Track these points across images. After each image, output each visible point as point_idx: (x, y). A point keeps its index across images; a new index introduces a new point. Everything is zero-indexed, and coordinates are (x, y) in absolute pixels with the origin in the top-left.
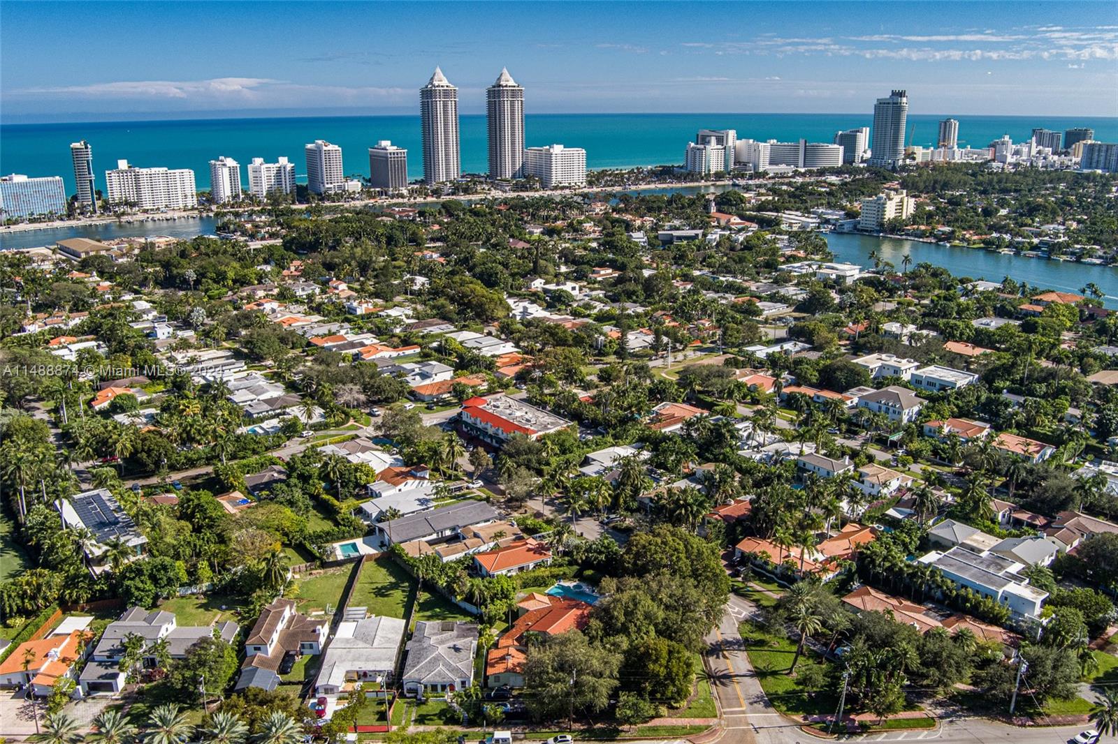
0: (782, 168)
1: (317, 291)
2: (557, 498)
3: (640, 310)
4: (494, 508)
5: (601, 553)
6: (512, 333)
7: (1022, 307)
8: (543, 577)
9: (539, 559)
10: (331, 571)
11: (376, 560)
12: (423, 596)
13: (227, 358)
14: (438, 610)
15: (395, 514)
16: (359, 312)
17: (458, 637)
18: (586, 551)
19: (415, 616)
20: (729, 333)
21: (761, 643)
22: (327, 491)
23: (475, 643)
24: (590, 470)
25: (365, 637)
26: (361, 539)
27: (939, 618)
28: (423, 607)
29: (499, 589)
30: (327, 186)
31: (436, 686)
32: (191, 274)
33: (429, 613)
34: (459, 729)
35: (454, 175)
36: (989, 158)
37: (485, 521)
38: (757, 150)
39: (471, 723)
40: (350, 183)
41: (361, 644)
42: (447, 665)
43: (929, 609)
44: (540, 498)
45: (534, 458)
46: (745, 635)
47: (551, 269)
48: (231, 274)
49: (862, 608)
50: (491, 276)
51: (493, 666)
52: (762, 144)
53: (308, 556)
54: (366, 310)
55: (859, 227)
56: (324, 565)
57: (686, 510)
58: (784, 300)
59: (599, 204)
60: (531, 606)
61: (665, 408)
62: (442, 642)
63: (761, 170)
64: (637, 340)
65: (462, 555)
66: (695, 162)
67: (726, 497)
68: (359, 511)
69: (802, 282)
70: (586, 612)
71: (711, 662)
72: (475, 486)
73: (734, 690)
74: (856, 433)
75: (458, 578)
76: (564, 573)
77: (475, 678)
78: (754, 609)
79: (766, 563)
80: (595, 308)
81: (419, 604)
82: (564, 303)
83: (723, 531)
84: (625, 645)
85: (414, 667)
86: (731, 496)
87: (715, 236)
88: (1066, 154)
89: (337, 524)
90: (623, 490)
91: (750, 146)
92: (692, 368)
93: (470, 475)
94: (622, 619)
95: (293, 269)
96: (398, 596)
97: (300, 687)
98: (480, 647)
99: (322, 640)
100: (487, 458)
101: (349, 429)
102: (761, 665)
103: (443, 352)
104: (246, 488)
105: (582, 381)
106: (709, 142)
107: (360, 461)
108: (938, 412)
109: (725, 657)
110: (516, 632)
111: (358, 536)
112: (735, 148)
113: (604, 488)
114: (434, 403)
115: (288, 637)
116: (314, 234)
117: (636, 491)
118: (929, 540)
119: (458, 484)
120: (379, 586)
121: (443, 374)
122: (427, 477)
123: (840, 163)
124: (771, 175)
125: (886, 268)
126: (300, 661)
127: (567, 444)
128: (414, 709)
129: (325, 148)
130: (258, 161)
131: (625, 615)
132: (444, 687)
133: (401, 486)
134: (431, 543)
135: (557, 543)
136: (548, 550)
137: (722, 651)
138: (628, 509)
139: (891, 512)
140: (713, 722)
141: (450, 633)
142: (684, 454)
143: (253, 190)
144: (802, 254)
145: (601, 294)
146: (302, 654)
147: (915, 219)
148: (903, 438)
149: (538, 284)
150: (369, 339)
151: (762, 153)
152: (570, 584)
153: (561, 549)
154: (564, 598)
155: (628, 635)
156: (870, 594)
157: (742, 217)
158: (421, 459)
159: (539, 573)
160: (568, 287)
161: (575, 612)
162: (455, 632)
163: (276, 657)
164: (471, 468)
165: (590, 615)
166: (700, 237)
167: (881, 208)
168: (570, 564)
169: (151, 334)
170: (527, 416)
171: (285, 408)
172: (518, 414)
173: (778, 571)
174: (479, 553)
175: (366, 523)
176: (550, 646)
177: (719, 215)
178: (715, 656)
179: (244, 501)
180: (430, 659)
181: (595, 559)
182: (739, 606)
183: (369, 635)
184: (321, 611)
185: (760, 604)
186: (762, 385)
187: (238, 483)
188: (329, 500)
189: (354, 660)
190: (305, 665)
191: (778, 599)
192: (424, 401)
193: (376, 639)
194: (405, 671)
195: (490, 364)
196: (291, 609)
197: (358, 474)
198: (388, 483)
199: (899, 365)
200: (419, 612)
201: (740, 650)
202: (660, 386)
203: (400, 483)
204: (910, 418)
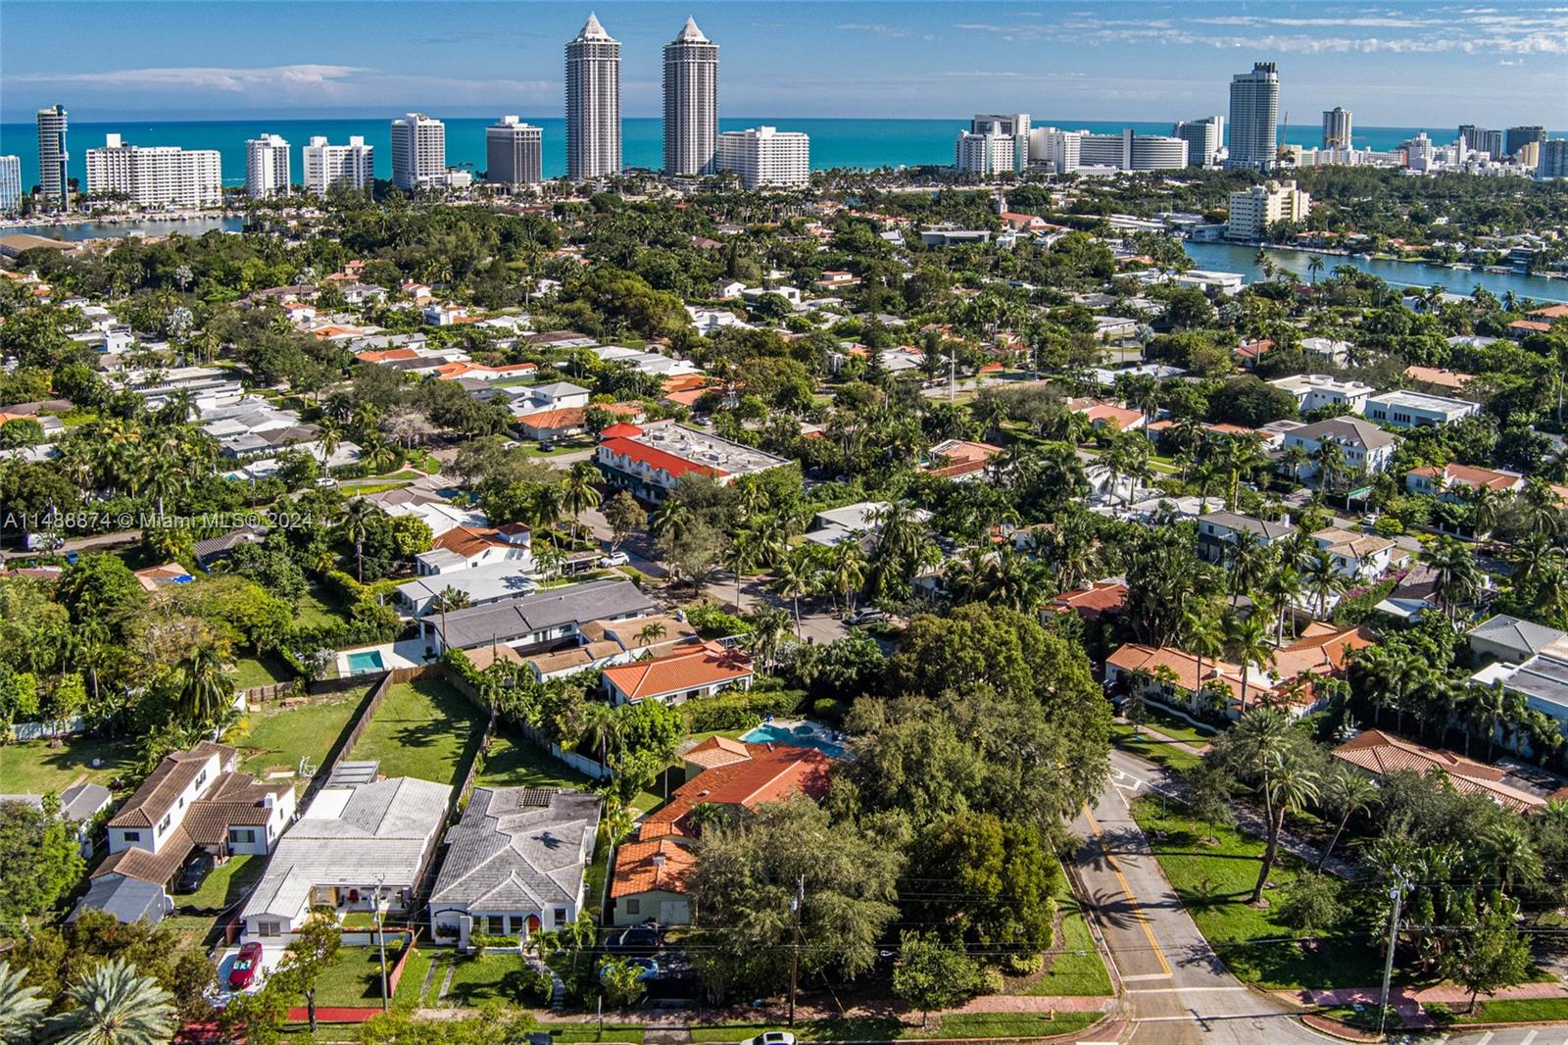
0: (1099, 169)
1: (382, 297)
2: (763, 583)
3: (899, 323)
4: (646, 597)
5: (848, 664)
6: (690, 347)
7: (1515, 324)
8: (735, 711)
9: (728, 677)
10: (322, 699)
11: (412, 681)
12: (496, 745)
13: (215, 377)
14: (523, 771)
15: (459, 601)
16: (443, 321)
17: (557, 818)
18: (821, 661)
19: (473, 781)
20: (1049, 347)
21: (1182, 840)
22: (340, 566)
23: (591, 833)
24: (823, 538)
25: (363, 818)
26: (391, 646)
27: (1536, 789)
28: (493, 765)
29: (647, 725)
30: (420, 178)
31: (500, 919)
32: (185, 273)
33: (504, 777)
34: (542, 1019)
35: (612, 166)
36: (1399, 163)
37: (629, 615)
38: (1061, 143)
39: (571, 1004)
40: (454, 174)
41: (353, 831)
42: (529, 876)
43: (1511, 774)
44: (731, 583)
45: (721, 511)
46: (1147, 824)
47: (756, 271)
48: (248, 273)
49: (1376, 768)
50: (661, 277)
51: (625, 877)
52: (1068, 134)
53: (281, 670)
54: (455, 318)
55: (1226, 234)
56: (311, 688)
57: (1009, 591)
58: (1129, 313)
59: (830, 203)
60: (710, 760)
61: (952, 448)
62: (522, 827)
63: (1068, 171)
64: (896, 360)
65: (582, 668)
66: (970, 156)
67: (1077, 578)
68: (397, 599)
69: (1152, 293)
70: (822, 768)
71: (1084, 878)
72: (614, 562)
73: (1141, 934)
74: (1287, 490)
75: (566, 702)
76: (777, 704)
77: (587, 905)
78: (1157, 775)
79: (1169, 690)
80: (827, 321)
81: (485, 758)
82: (776, 314)
83: (1080, 632)
84: (906, 834)
85: (455, 877)
86: (1086, 575)
87: (1009, 238)
88: (1512, 161)
89: (348, 617)
90: (887, 563)
91: (1050, 137)
92: (994, 391)
93: (605, 546)
95: (349, 271)
96: (448, 744)
97: (212, 921)
98: (601, 842)
99: (276, 823)
100: (638, 515)
101: (399, 477)
102: (1189, 883)
103: (575, 370)
104: (194, 559)
105: (806, 407)
106: (990, 130)
107: (406, 513)
108: (1426, 456)
109: (1112, 867)
110: (678, 809)
111: (387, 641)
112: (1028, 139)
113: (851, 553)
114: (553, 443)
115: (206, 816)
116: (389, 229)
117: (910, 566)
118: (1472, 652)
119: (583, 557)
120: (411, 726)
121: (572, 398)
123: (1184, 165)
124: (1084, 178)
125: (1283, 278)
126: (224, 868)
127: (783, 492)
128: (448, 972)
129: (420, 123)
130: (319, 141)
131: (907, 769)
132: (516, 923)
133: (478, 557)
134: (523, 652)
135: (763, 649)
136: (746, 661)
137: (1105, 854)
138: (895, 597)
139: (1385, 606)
140: (1106, 1004)
141: (541, 810)
143: (308, 181)
144: (1147, 260)
145: (835, 302)
146: (231, 853)
147: (1311, 222)
148: (1372, 495)
149: (734, 290)
150: (453, 355)
151: (1068, 147)
152: (792, 725)
153: (770, 663)
154: (776, 744)
155: (912, 812)
156: (1387, 743)
157: (1048, 220)
158: (520, 514)
159: (732, 700)
160: (784, 291)
161: (799, 769)
162: (551, 809)
163: (169, 857)
164: (608, 535)
165: (833, 771)
166: (987, 240)
167: (1260, 206)
168: (788, 687)
169: (102, 347)
170: (711, 452)
171: (292, 443)
172: (697, 448)
173: (1194, 705)
174: (612, 666)
175: (404, 619)
176: (747, 829)
177: (1012, 216)
178: (1092, 865)
179: (183, 578)
180: (493, 862)
181: (837, 678)
182: (1126, 769)
183: (372, 814)
184: (290, 770)
185: (1169, 768)
186: (1113, 418)
187: (181, 549)
188: (341, 579)
189: (333, 863)
190: (232, 876)
191: (1202, 758)
192: (534, 440)
193: (385, 822)
194: (437, 886)
195: (651, 387)
196: (224, 762)
197: (399, 536)
198: (455, 551)
199: (1341, 390)
200: (484, 773)
201: (1142, 854)
202: (941, 414)
203: (477, 551)
204: (1380, 464)
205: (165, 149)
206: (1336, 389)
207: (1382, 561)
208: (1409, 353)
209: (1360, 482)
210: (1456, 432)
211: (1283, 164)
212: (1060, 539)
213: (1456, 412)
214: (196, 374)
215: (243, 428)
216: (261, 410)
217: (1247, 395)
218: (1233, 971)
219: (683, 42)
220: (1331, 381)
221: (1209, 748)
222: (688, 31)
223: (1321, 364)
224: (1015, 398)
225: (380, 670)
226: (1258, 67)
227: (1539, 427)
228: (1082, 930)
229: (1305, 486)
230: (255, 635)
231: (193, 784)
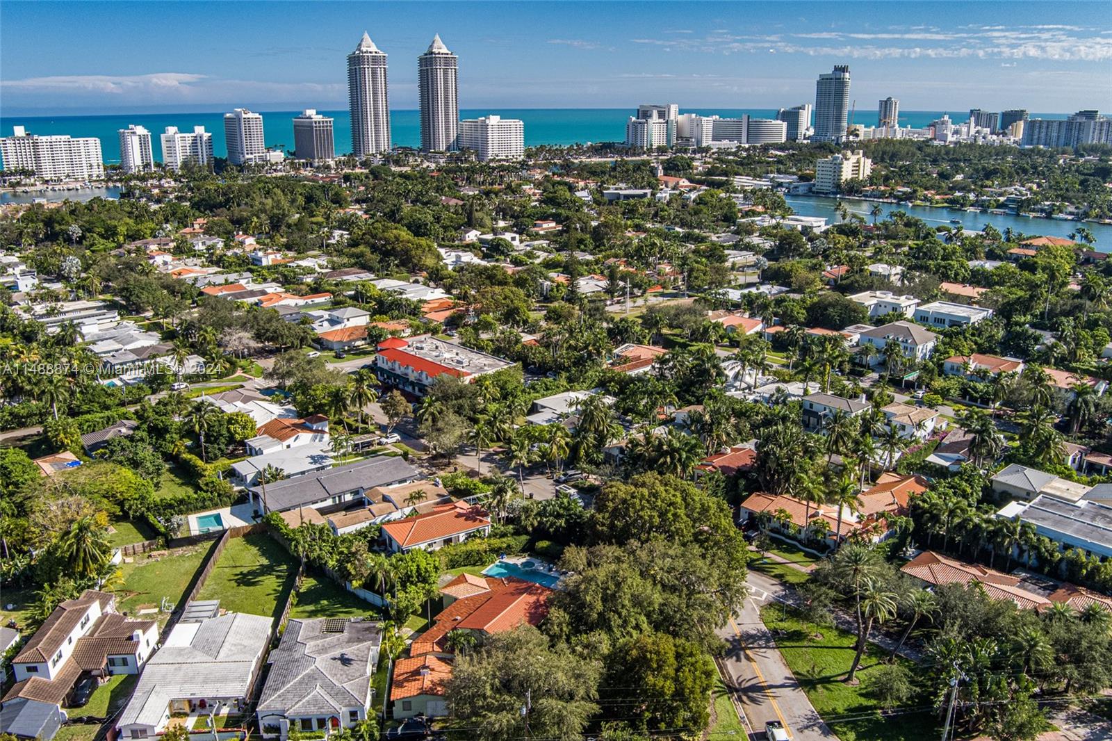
0: (725, 144)
1: (221, 245)
2: (497, 453)
3: (590, 258)
4: (413, 467)
5: (559, 516)
6: (442, 279)
7: (1012, 251)
8: (478, 552)
9: (473, 527)
10: (179, 551)
11: (244, 536)
12: (306, 583)
13: (99, 308)
14: (325, 602)
15: (276, 475)
16: (265, 263)
17: (350, 641)
18: (539, 514)
19: (290, 612)
20: (695, 274)
21: (797, 636)
22: (190, 450)
23: (375, 651)
24: (539, 419)
25: (207, 645)
26: (228, 509)
27: (1041, 591)
28: (303, 599)
29: (414, 569)
30: (247, 157)
31: (309, 720)
32: (75, 230)
33: (311, 608)
35: (384, 146)
36: (930, 136)
37: (400, 482)
38: (699, 125)
40: (272, 153)
41: (200, 657)
42: (329, 687)
43: (1024, 580)
44: (474, 454)
45: (465, 403)
46: (772, 625)
47: (487, 221)
48: (122, 229)
49: (931, 580)
50: (420, 227)
51: (400, 685)
52: (704, 119)
53: (149, 531)
54: (273, 260)
55: (814, 189)
56: (170, 543)
57: (672, 458)
58: (749, 247)
59: (539, 171)
60: (460, 592)
61: (629, 350)
62: (324, 650)
63: (704, 145)
64: (588, 286)
65: (367, 524)
66: (636, 135)
67: (719, 445)
68: (231, 474)
69: (764, 233)
70: (542, 598)
71: (730, 668)
72: (389, 441)
73: (772, 708)
74: (861, 374)
75: (354, 554)
76: (509, 546)
77: (373, 705)
78: (778, 588)
79: (786, 526)
80: (538, 257)
81: (298, 594)
82: (502, 253)
83: (722, 485)
84: (605, 648)
85: (276, 690)
86: (726, 443)
87: (665, 194)
88: (1005, 134)
89: (197, 488)
90: (585, 438)
91: (692, 121)
92: (657, 307)
93: (383, 428)
94: (599, 606)
95: (196, 226)
96: (271, 583)
97: (97, 727)
98: (382, 656)
99: (143, 651)
100: (405, 407)
101: (234, 380)
102: (804, 669)
103: (360, 298)
104: (83, 447)
105: (525, 322)
106: (651, 116)
107: (237, 410)
108: (957, 349)
109: (748, 658)
110: (437, 632)
111: (225, 505)
112: (677, 122)
113: (559, 434)
114: (345, 351)
115: (89, 648)
116: (224, 194)
117: (601, 439)
118: (994, 491)
119: (367, 438)
120: (245, 570)
121: (357, 319)
122: (327, 429)
123: (784, 140)
124: (715, 150)
125: (853, 220)
126: (107, 685)
127: (510, 387)
129: (244, 116)
130: (172, 130)
131: (604, 600)
132: (322, 723)
133: (290, 441)
134: (323, 512)
135: (498, 505)
136: (485, 515)
137: (744, 649)
138: (591, 462)
139: (932, 458)
141: (338, 635)
142: (659, 393)
143: (166, 159)
144: (760, 209)
145: (544, 243)
146: (111, 674)
147: (872, 180)
148: (919, 377)
149: (472, 236)
150: (272, 288)
151: (705, 127)
152: (519, 561)
153: (503, 514)
154: (510, 580)
155: (609, 630)
156: (939, 561)
157: (691, 181)
158: (320, 408)
159: (476, 545)
160: (508, 236)
161: (525, 600)
162: (346, 634)
163: (62, 681)
164: (384, 420)
165: (549, 603)
166: (649, 196)
167: (838, 169)
168: (517, 533)
169: (14, 287)
170: (458, 358)
171: (154, 357)
172: (447, 355)
173: (803, 536)
174: (389, 521)
175: (237, 489)
176: (488, 652)
177: (666, 178)
178: (734, 658)
179: (74, 463)
180: (303, 678)
181: (551, 526)
182: (756, 584)
183: (214, 642)
184: (155, 607)
185: (786, 582)
186: (741, 325)
187: (72, 441)
188: (190, 460)
189: (185, 682)
190: (112, 692)
191: (810, 574)
192: (331, 350)
193: (224, 648)
194: (263, 697)
195: (414, 309)
196: (103, 605)
197: (232, 427)
198: (273, 437)
199: (897, 302)
200: (297, 605)
201: (769, 648)
202: (621, 326)
203: (290, 437)
204: (925, 355)
205: (58, 137)
206: (894, 301)
207: (930, 425)
208: (942, 273)
209: (912, 368)
210: (977, 331)
211: (851, 138)
212: (707, 417)
213: (976, 316)
214: (84, 306)
215: (120, 346)
216: (132, 332)
217: (834, 306)
218: (836, 733)
219: (432, 53)
220: (890, 295)
221: (814, 567)
222: (435, 45)
223: (882, 283)
224: (673, 312)
225: (220, 528)
226: (836, 69)
227: (1033, 326)
228: (729, 707)
229: (873, 371)
230: (127, 506)
231: (79, 625)
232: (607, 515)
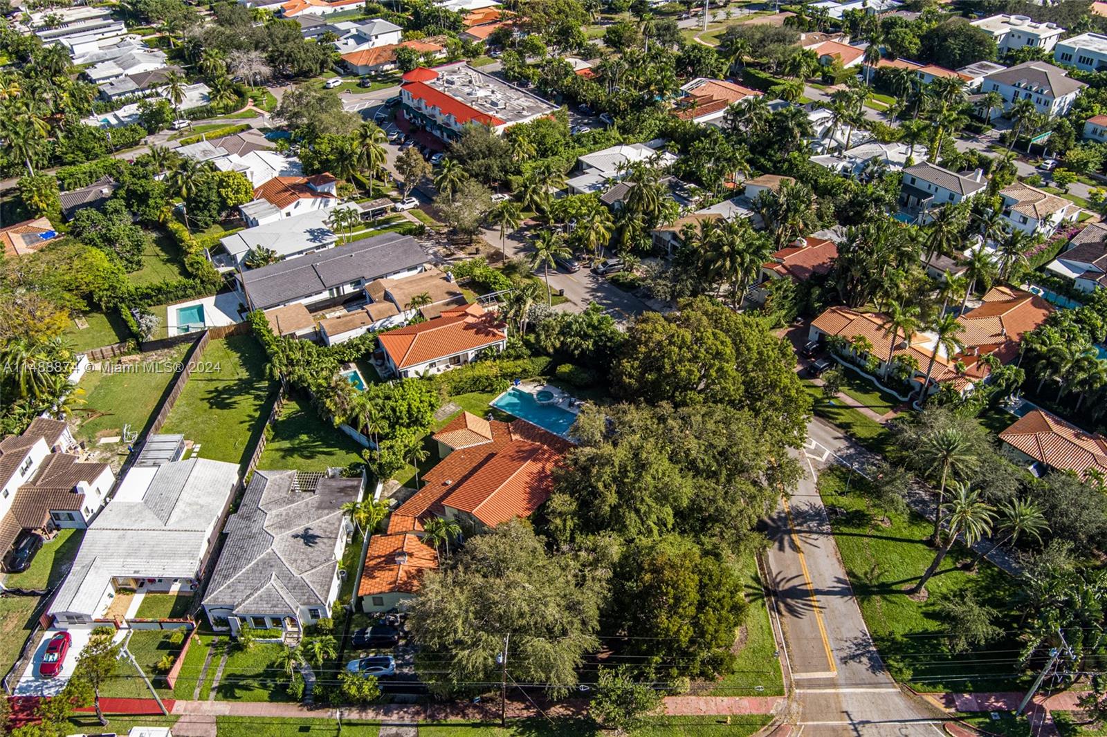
2: (528, 228)
4: (428, 244)
5: (585, 337)
8: (487, 378)
9: (484, 343)
10: (153, 356)
11: (226, 338)
14: (304, 437)
15: (266, 258)
17: (319, 508)
18: (562, 333)
19: (262, 452)
21: (857, 519)
22: (177, 217)
24: (581, 183)
25: (160, 502)
26: (212, 299)
31: (263, 618)
33: (288, 444)
34: (296, 713)
37: (410, 269)
39: (321, 702)
41: (149, 520)
42: (286, 577)
44: (501, 228)
45: (495, 164)
46: (831, 500)
49: (1037, 455)
53: (121, 330)
56: (142, 347)
57: (733, 262)
60: (457, 441)
61: (701, 87)
62: (287, 523)
65: (361, 331)
67: (794, 234)
68: (219, 251)
70: (548, 470)
71: (771, 560)
72: (406, 207)
73: (814, 626)
74: (978, 131)
76: (524, 370)
78: (842, 444)
79: (864, 356)
81: (275, 425)
83: (791, 294)
84: (615, 554)
85: (226, 577)
86: (802, 232)
90: (631, 219)
92: (739, 29)
93: (400, 189)
97: (34, 602)
99: (90, 506)
100: (423, 167)
101: (244, 117)
102: (861, 568)
104: (61, 213)
105: (580, 45)
107: (231, 168)
109: (795, 548)
110: (423, 499)
111: (210, 294)
113: (597, 218)
114: (370, 77)
115: (30, 500)
117: (651, 219)
119: (379, 204)
120: (221, 386)
121: (387, 36)
122: (334, 192)
127: (549, 141)
128: (222, 660)
132: (277, 621)
133: (290, 208)
134: (315, 308)
136: (500, 326)
137: (790, 532)
138: (636, 251)
139: (1056, 266)
140: (776, 705)
141: (308, 498)
142: (728, 160)
148: (1051, 141)
152: (534, 389)
156: (1048, 427)
158: (326, 165)
159: (486, 368)
161: (530, 468)
162: (317, 497)
168: (534, 355)
170: (493, 98)
172: (481, 93)
173: (882, 371)
174: (388, 330)
175: (225, 270)
178: (777, 544)
179: (49, 234)
180: (257, 564)
182: (819, 438)
183: (168, 499)
184: (117, 434)
185: (853, 435)
186: (838, 56)
187: (48, 205)
188: (177, 231)
189: (129, 555)
190: (57, 552)
191: (884, 425)
192: (356, 75)
193: (176, 510)
194: (211, 586)
195: (454, 23)
196: (51, 440)
197: (223, 191)
198: (271, 203)
199: (1035, 31)
200: (273, 440)
201: (821, 533)
202: (692, 55)
203: (289, 203)
204: (1062, 109)
206: (1031, 30)
207: (1058, 217)
209: (1043, 129)
214: (89, 15)
215: (118, 70)
216: (135, 52)
217: (955, 37)
218: (889, 668)
220: (1028, 22)
221: (891, 415)
223: (1020, 2)
224: (758, 36)
228: (763, 622)
229: (994, 127)
230: (96, 299)
231: (18, 472)
232: (636, 363)
